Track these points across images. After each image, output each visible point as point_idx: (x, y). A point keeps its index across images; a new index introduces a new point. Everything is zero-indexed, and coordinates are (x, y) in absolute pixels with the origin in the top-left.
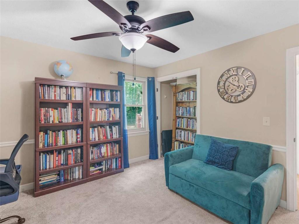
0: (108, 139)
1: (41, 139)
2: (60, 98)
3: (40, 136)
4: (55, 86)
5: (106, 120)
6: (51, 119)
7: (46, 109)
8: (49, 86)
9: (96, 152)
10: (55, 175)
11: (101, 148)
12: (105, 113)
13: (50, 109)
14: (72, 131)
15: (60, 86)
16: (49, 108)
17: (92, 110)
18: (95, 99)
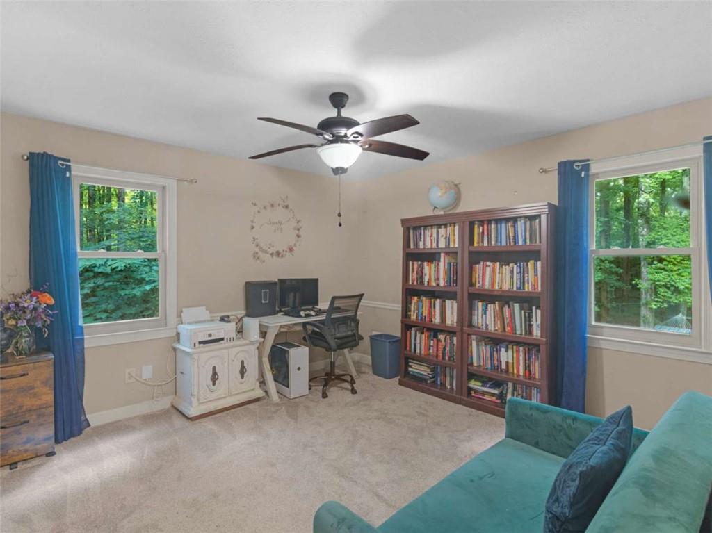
0: (516, 334)
1: (413, 307)
2: (437, 245)
3: (413, 302)
4: (432, 226)
5: (515, 289)
6: (426, 279)
7: (419, 263)
8: (425, 227)
9: (489, 355)
10: (429, 367)
11: (500, 350)
12: (512, 272)
13: (425, 263)
14: (452, 303)
15: (437, 225)
16: (423, 261)
17: (487, 266)
18: (493, 243)
